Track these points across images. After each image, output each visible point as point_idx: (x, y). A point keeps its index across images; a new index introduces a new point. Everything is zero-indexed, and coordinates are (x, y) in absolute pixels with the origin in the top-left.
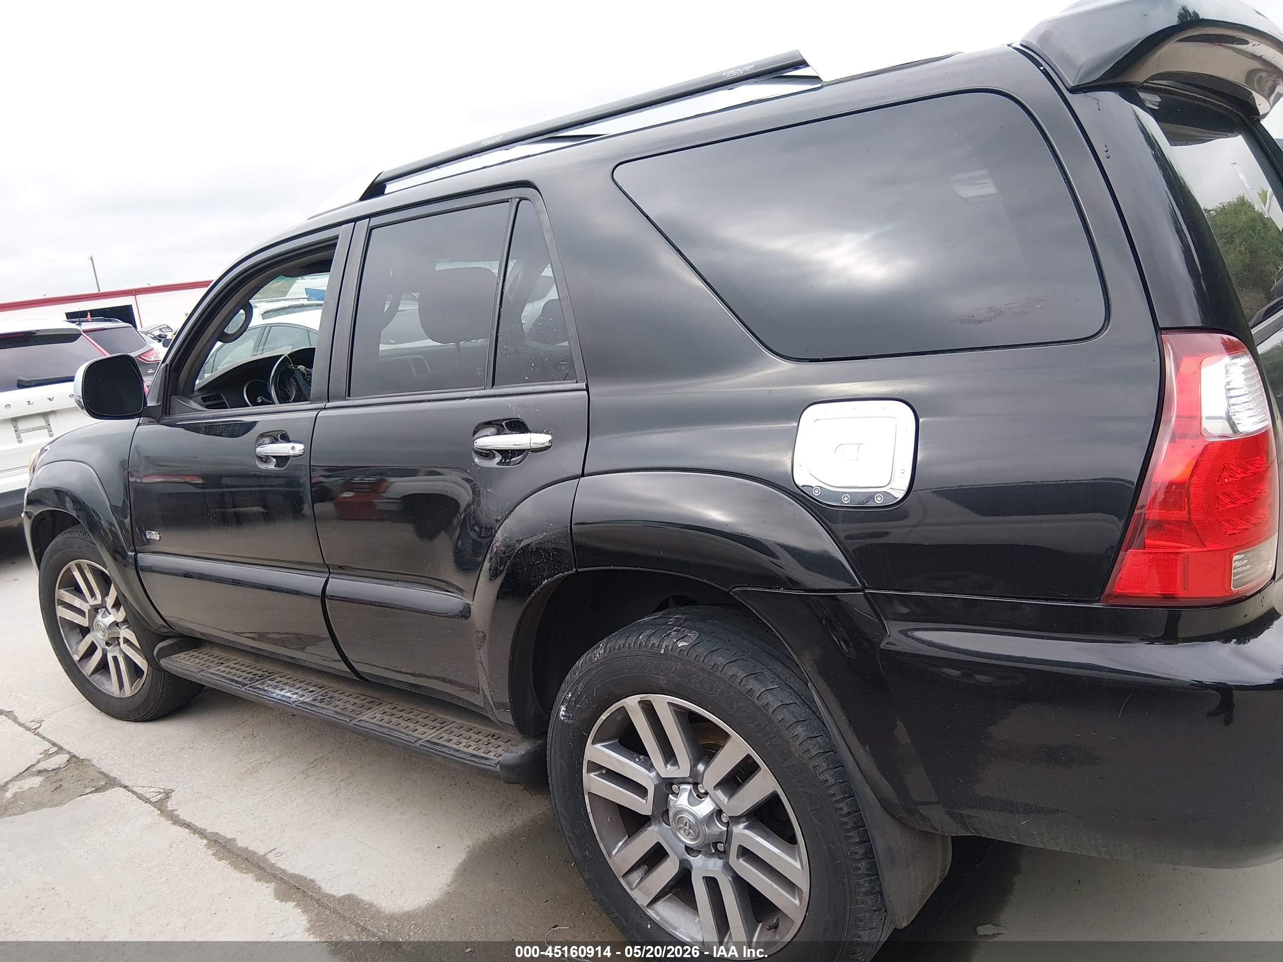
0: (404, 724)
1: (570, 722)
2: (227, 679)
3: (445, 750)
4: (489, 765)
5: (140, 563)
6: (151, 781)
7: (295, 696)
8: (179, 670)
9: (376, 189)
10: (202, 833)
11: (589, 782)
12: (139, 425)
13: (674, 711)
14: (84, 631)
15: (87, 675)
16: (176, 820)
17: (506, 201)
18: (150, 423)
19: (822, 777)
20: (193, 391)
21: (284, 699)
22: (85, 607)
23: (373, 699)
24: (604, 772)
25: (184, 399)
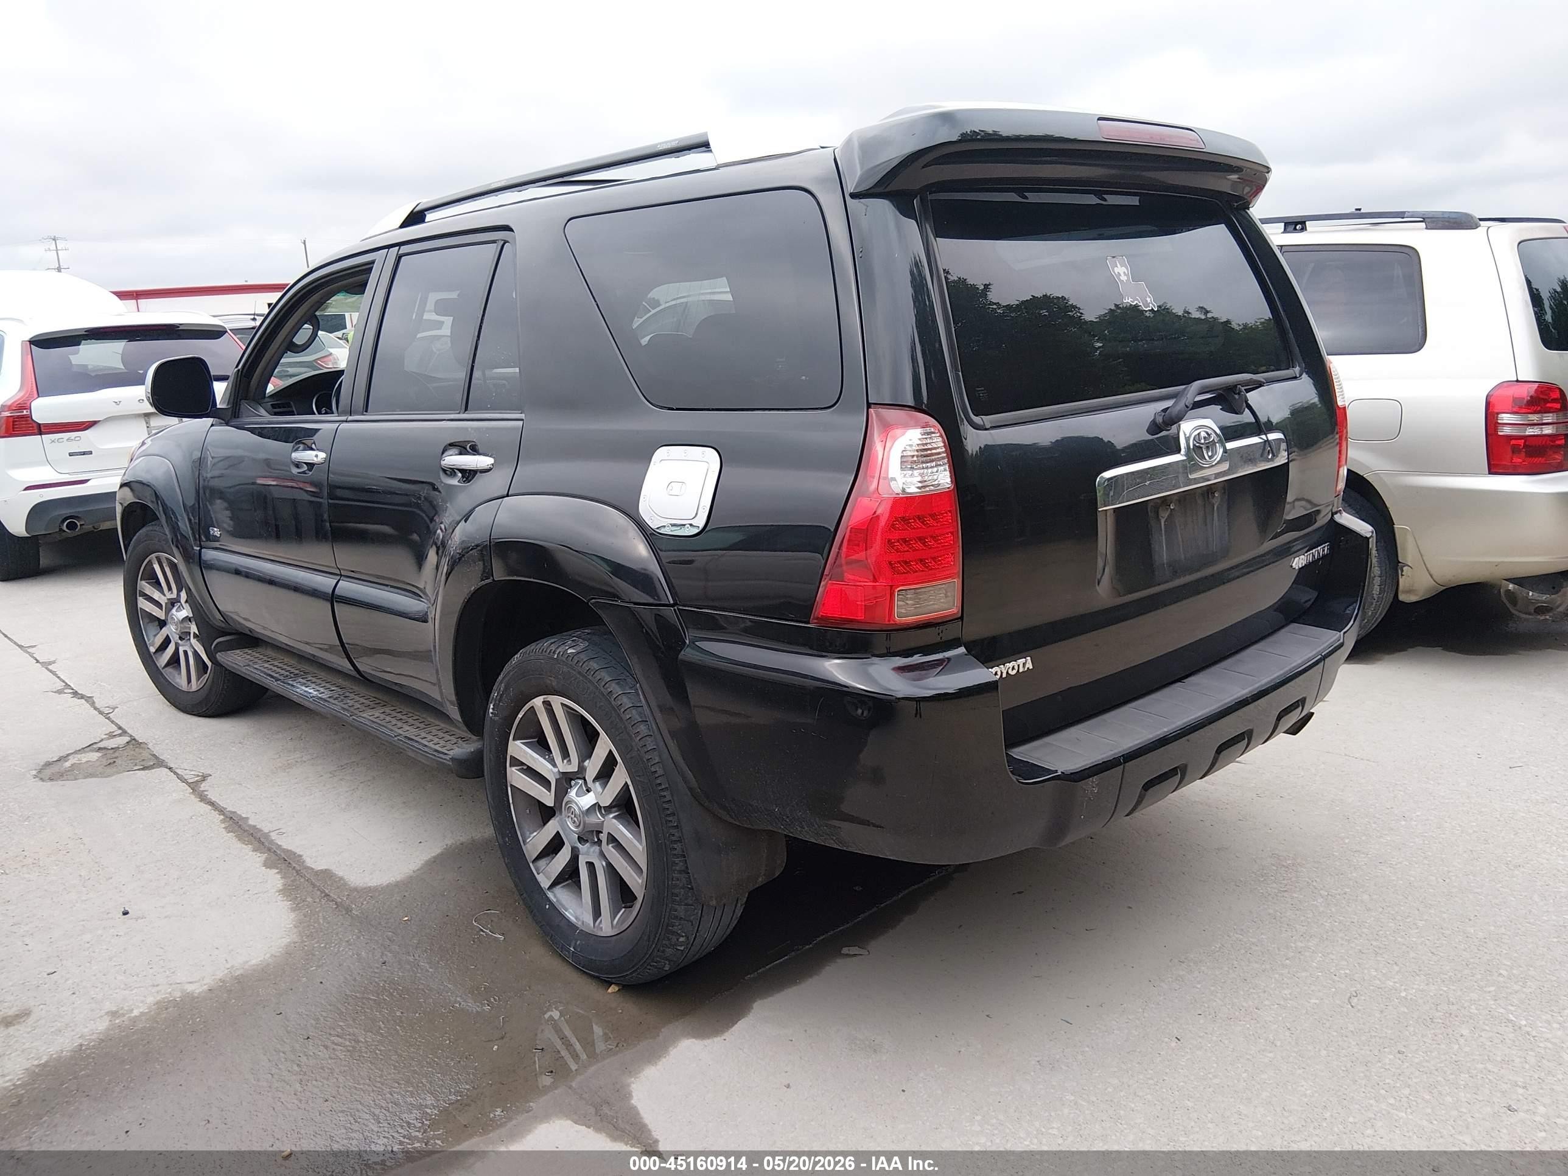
0: (394, 722)
1: (497, 718)
2: (262, 672)
3: (415, 744)
4: (445, 759)
5: (204, 557)
6: (194, 766)
7: (315, 693)
8: (229, 663)
9: (416, 217)
10: (221, 811)
11: (511, 776)
12: (212, 425)
13: (567, 711)
14: (162, 624)
15: (161, 666)
16: (203, 798)
17: (494, 242)
18: (220, 424)
19: (653, 769)
20: (265, 397)
21: (305, 694)
22: (163, 600)
23: (379, 701)
24: (525, 767)
25: (252, 405)
